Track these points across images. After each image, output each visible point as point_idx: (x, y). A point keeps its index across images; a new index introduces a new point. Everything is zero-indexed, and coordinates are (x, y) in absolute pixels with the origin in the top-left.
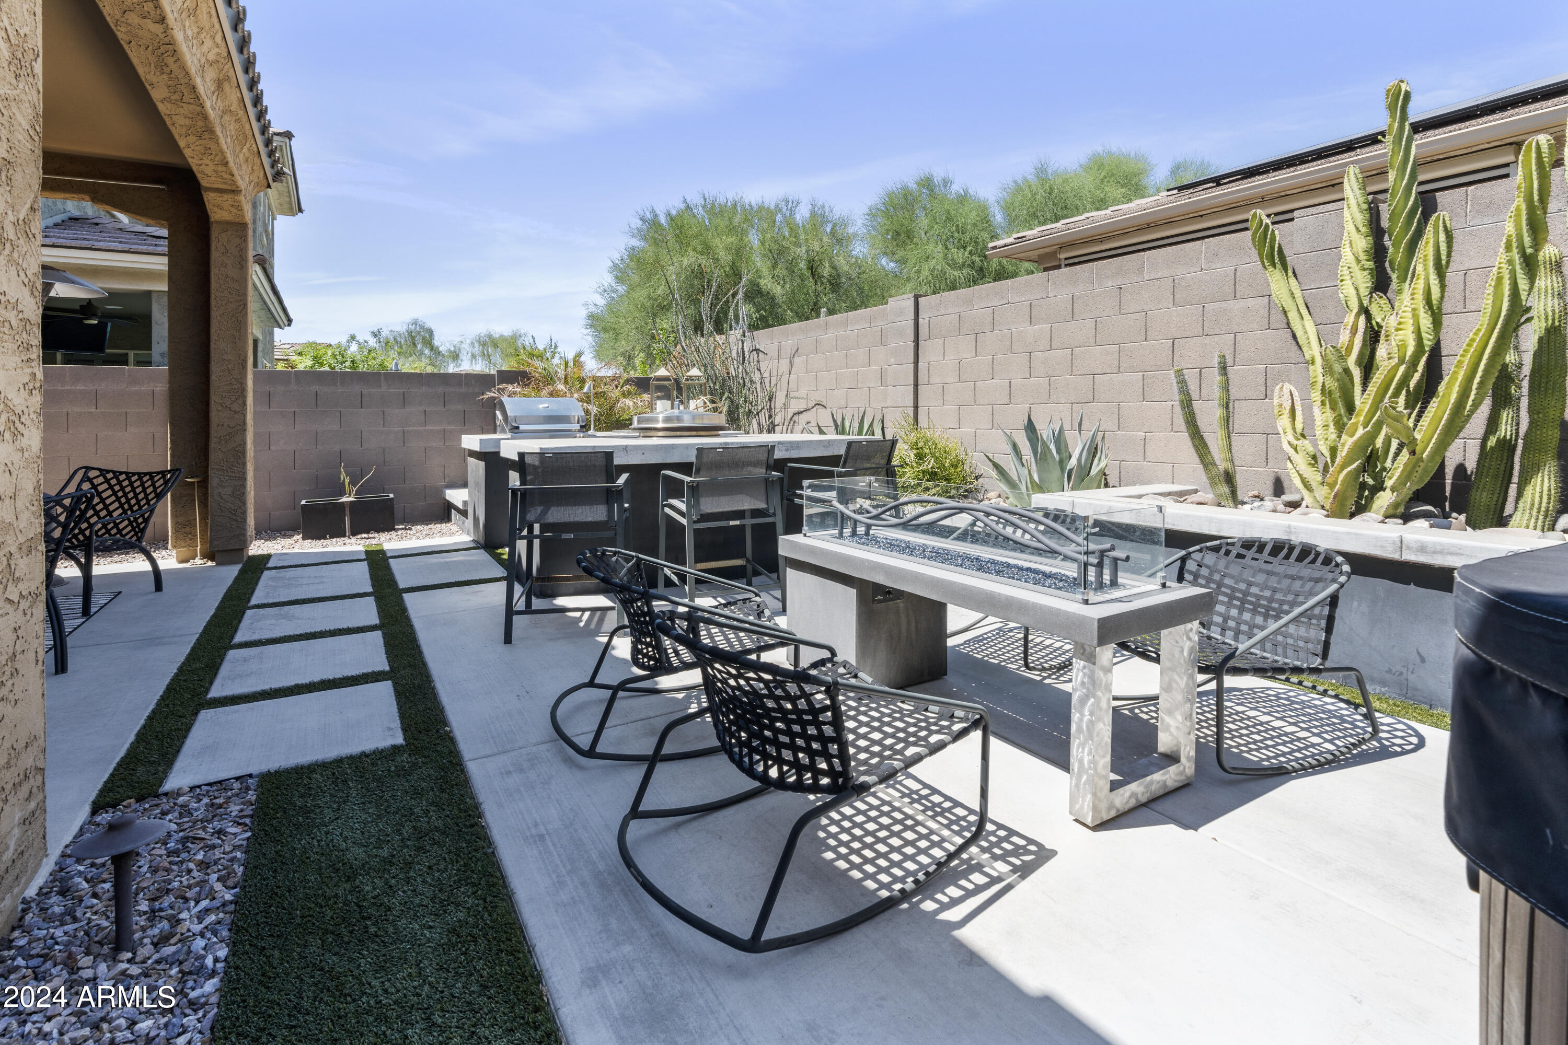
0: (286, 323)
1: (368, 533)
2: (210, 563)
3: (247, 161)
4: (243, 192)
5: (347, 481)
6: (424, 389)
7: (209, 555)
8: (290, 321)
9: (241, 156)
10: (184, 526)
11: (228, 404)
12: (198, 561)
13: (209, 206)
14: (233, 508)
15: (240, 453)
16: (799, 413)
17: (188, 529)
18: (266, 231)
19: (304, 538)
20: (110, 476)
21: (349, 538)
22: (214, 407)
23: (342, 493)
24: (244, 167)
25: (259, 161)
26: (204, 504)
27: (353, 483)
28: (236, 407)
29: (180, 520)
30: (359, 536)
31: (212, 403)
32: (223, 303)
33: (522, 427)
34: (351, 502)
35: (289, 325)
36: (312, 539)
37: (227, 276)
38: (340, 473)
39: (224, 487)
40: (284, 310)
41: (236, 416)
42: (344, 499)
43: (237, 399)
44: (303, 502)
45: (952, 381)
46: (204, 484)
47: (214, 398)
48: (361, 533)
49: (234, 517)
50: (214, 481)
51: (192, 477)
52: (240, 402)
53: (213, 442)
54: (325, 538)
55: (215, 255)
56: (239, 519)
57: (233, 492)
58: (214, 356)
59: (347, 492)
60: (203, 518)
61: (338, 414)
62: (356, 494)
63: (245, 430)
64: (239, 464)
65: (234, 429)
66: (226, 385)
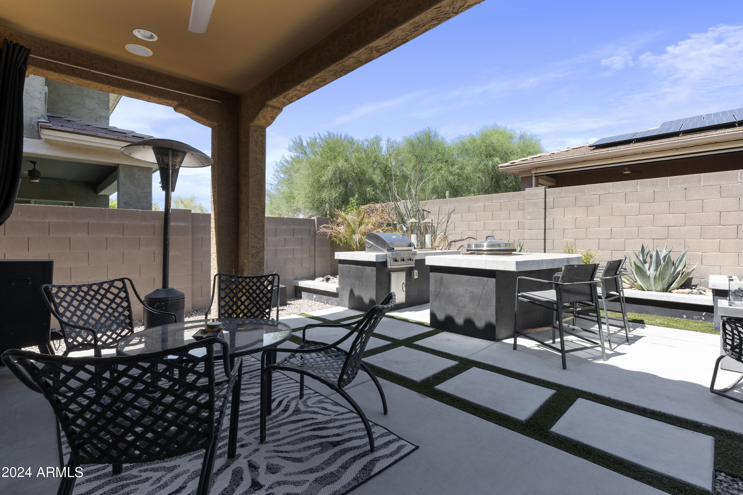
6: (285, 227)
11: (256, 234)
13: (259, 116)
15: (262, 263)
16: (455, 241)
22: (250, 236)
28: (260, 236)
31: (249, 233)
32: (255, 174)
33: (395, 249)
37: (256, 158)
41: (260, 242)
43: (260, 232)
45: (570, 227)
52: (262, 233)
53: (250, 257)
63: (264, 250)
64: (261, 270)
65: (259, 249)
66: (256, 223)
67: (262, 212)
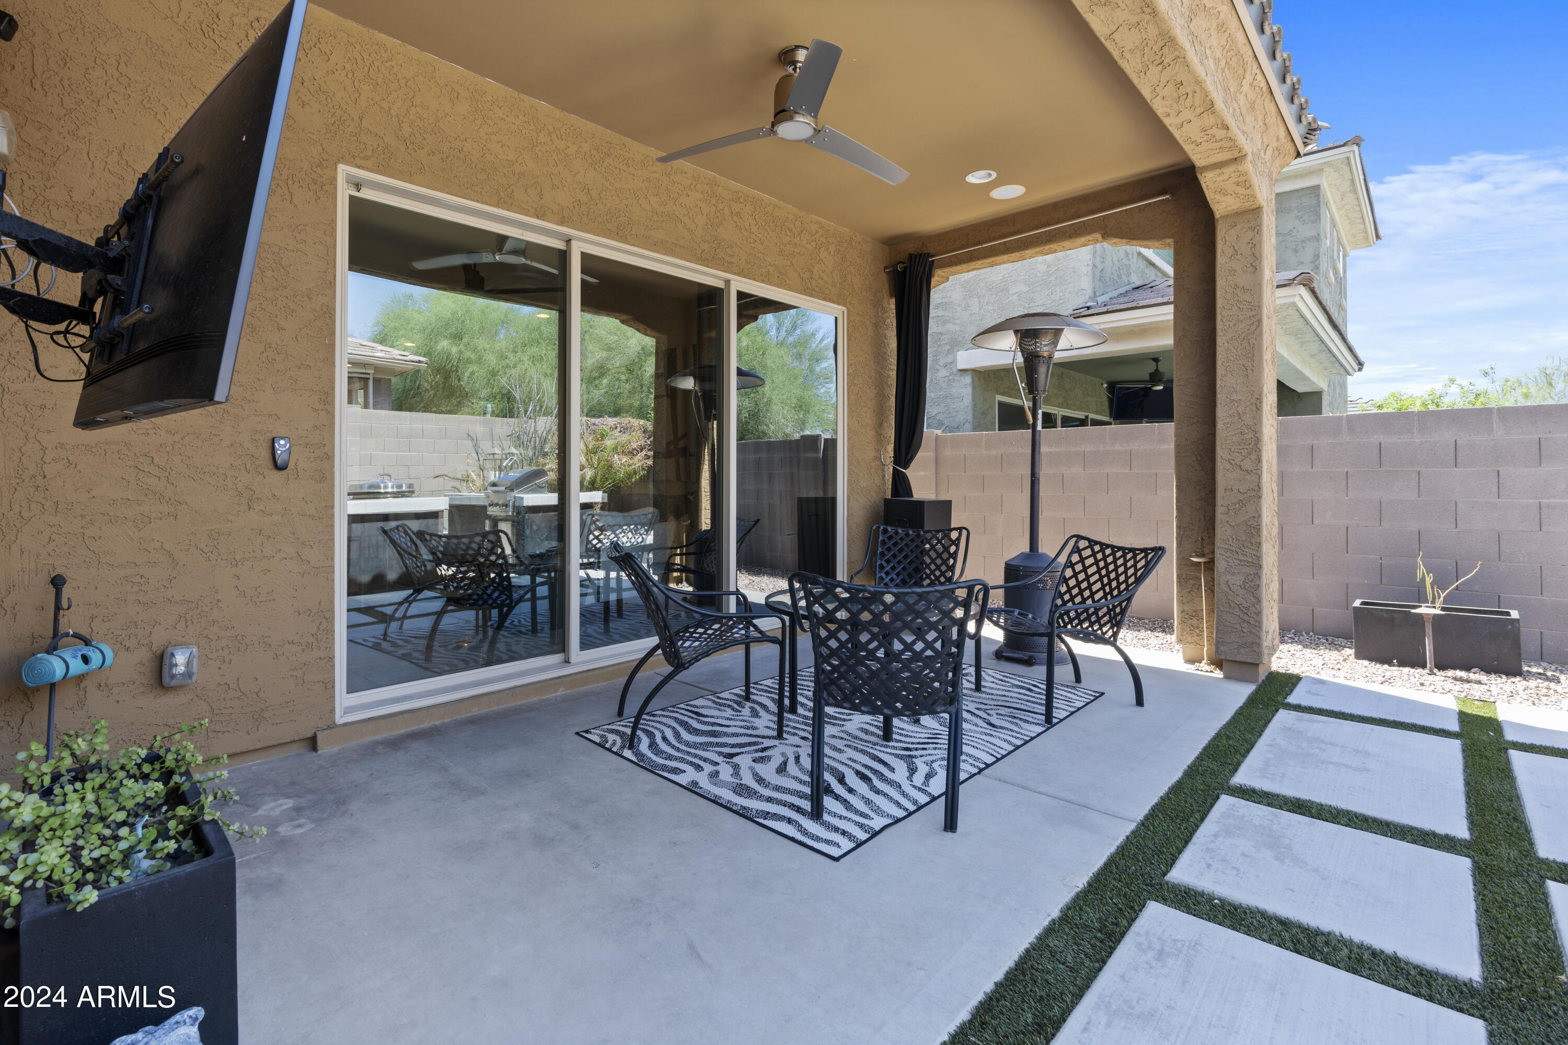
0: (1356, 368)
1: (1468, 669)
2: (1219, 674)
3: (1252, 107)
4: (1249, 157)
5: (1429, 581)
7: (1218, 663)
8: (1361, 364)
9: (1242, 98)
10: (1191, 617)
11: (1237, 460)
12: (1204, 666)
13: (1209, 195)
14: (1245, 604)
15: (1253, 530)
17: (1194, 621)
18: (1335, 269)
19: (1359, 656)
20: (1097, 548)
21: (1432, 673)
22: (1220, 465)
23: (1421, 597)
24: (1249, 119)
25: (1272, 107)
26: (1211, 590)
27: (1440, 583)
28: (1247, 465)
29: (1186, 608)
30: (1450, 673)
31: (1218, 459)
32: (1231, 324)
34: (1435, 616)
35: (1360, 370)
36: (1371, 660)
37: (1236, 287)
38: (1415, 567)
39: (1234, 574)
40: (1351, 349)
41: (1248, 477)
42: (1423, 610)
43: (1249, 454)
44: (1357, 603)
46: (1210, 565)
47: (1221, 453)
48: (1454, 668)
49: (1246, 618)
50: (1221, 565)
51: (1197, 556)
52: (1253, 457)
53: (1220, 510)
54: (1390, 664)
55: (1221, 261)
56: (1252, 621)
57: (1245, 583)
58: (1221, 397)
59: (1430, 598)
60: (1211, 611)
61: (1415, 476)
62: (1445, 602)
63: (1260, 497)
64: (1252, 544)
65: (1245, 496)
66: (1235, 435)
67: (1254, 409)
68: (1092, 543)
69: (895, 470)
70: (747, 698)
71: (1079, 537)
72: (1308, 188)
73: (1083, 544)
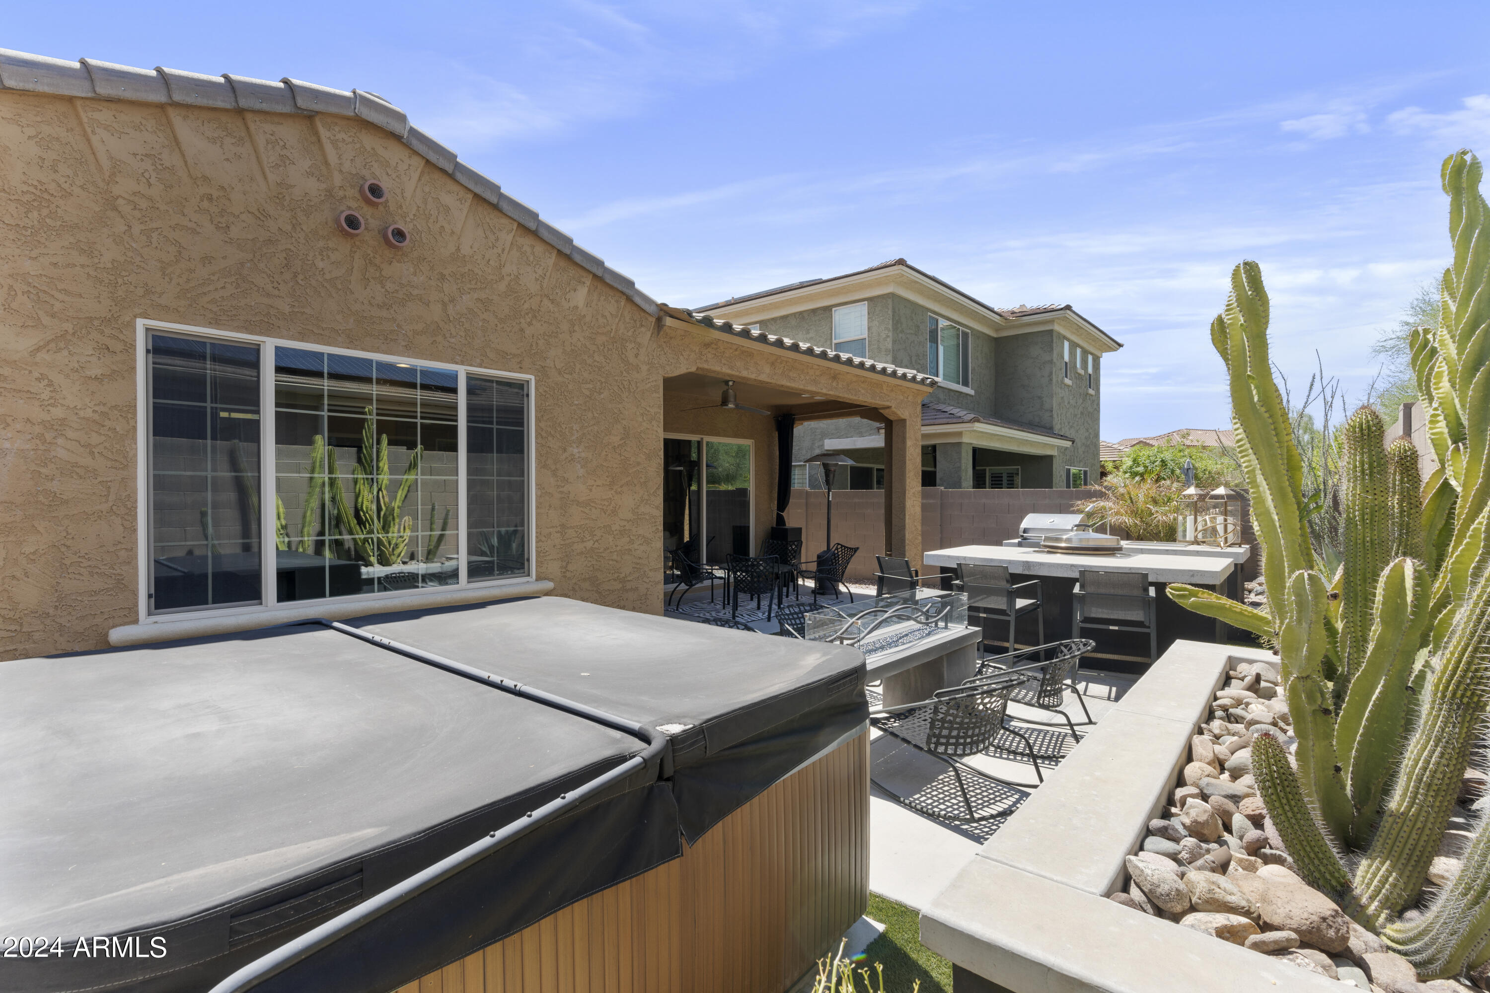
13: (885, 415)
43: (902, 512)
53: (893, 534)
55: (894, 437)
58: (894, 490)
64: (902, 546)
68: (842, 546)
69: (778, 513)
70: (712, 602)
71: (838, 544)
72: (1047, 331)
73: (839, 546)
